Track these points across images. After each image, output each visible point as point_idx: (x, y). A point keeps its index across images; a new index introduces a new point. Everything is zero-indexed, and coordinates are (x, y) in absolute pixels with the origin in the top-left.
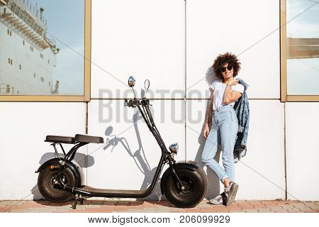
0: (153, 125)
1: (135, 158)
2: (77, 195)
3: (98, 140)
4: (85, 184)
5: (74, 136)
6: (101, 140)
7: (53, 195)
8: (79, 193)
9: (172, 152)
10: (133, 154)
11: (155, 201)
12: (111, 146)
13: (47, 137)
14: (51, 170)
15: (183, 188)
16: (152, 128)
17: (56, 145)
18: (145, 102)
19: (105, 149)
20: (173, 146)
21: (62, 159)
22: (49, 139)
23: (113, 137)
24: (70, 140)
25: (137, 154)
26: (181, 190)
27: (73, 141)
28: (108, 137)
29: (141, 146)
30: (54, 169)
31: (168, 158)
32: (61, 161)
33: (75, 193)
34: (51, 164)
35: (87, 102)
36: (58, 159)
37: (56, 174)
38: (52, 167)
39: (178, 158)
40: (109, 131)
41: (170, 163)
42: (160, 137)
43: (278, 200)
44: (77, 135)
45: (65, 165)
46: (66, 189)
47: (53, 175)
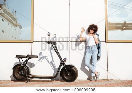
0: (57, 51)
1: (51, 64)
2: (28, 78)
3: (36, 57)
4: (31, 74)
5: (27, 55)
6: (37, 57)
7: (18, 78)
8: (29, 77)
9: (65, 61)
10: (50, 62)
11: (58, 80)
12: (41, 60)
13: (16, 56)
14: (18, 68)
15: (69, 74)
16: (57, 52)
17: (20, 59)
18: (54, 42)
19: (39, 60)
20: (65, 59)
21: (22, 64)
22: (17, 56)
23: (42, 56)
24: (25, 57)
25: (51, 62)
26: (68, 76)
27: (26, 57)
28: (40, 56)
29: (53, 59)
30: (19, 68)
31: (63, 63)
32: (21, 65)
33: (27, 77)
34: (18, 66)
35: (32, 43)
36: (21, 64)
37: (20, 70)
38: (18, 67)
39: (67, 63)
40: (41, 54)
41: (64, 65)
42: (60, 55)
43: (105, 79)
44: (28, 55)
45: (23, 66)
46: (24, 76)
47: (19, 70)
